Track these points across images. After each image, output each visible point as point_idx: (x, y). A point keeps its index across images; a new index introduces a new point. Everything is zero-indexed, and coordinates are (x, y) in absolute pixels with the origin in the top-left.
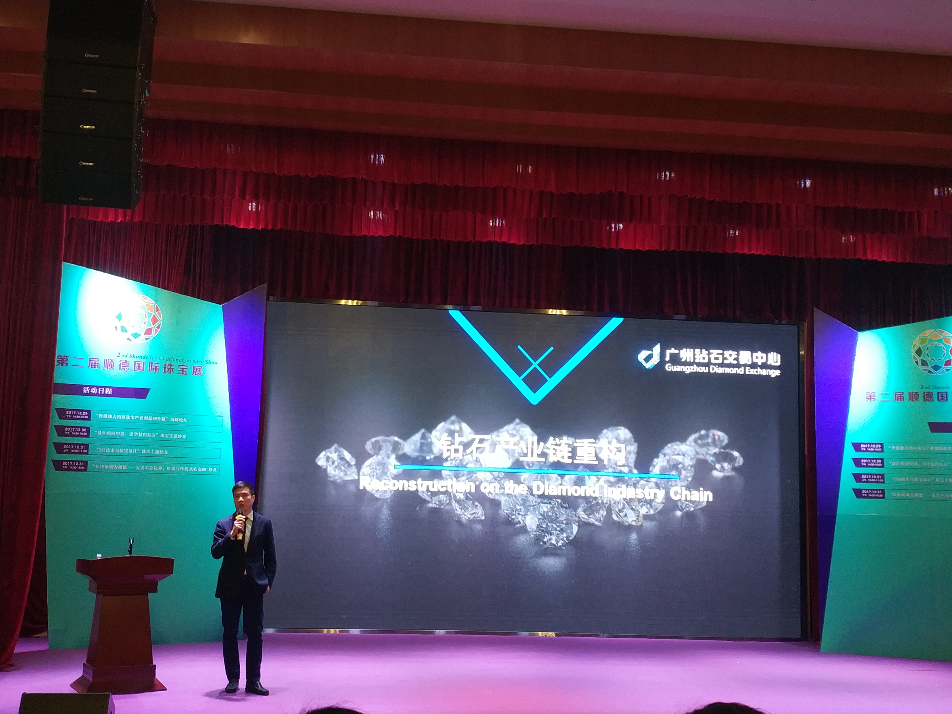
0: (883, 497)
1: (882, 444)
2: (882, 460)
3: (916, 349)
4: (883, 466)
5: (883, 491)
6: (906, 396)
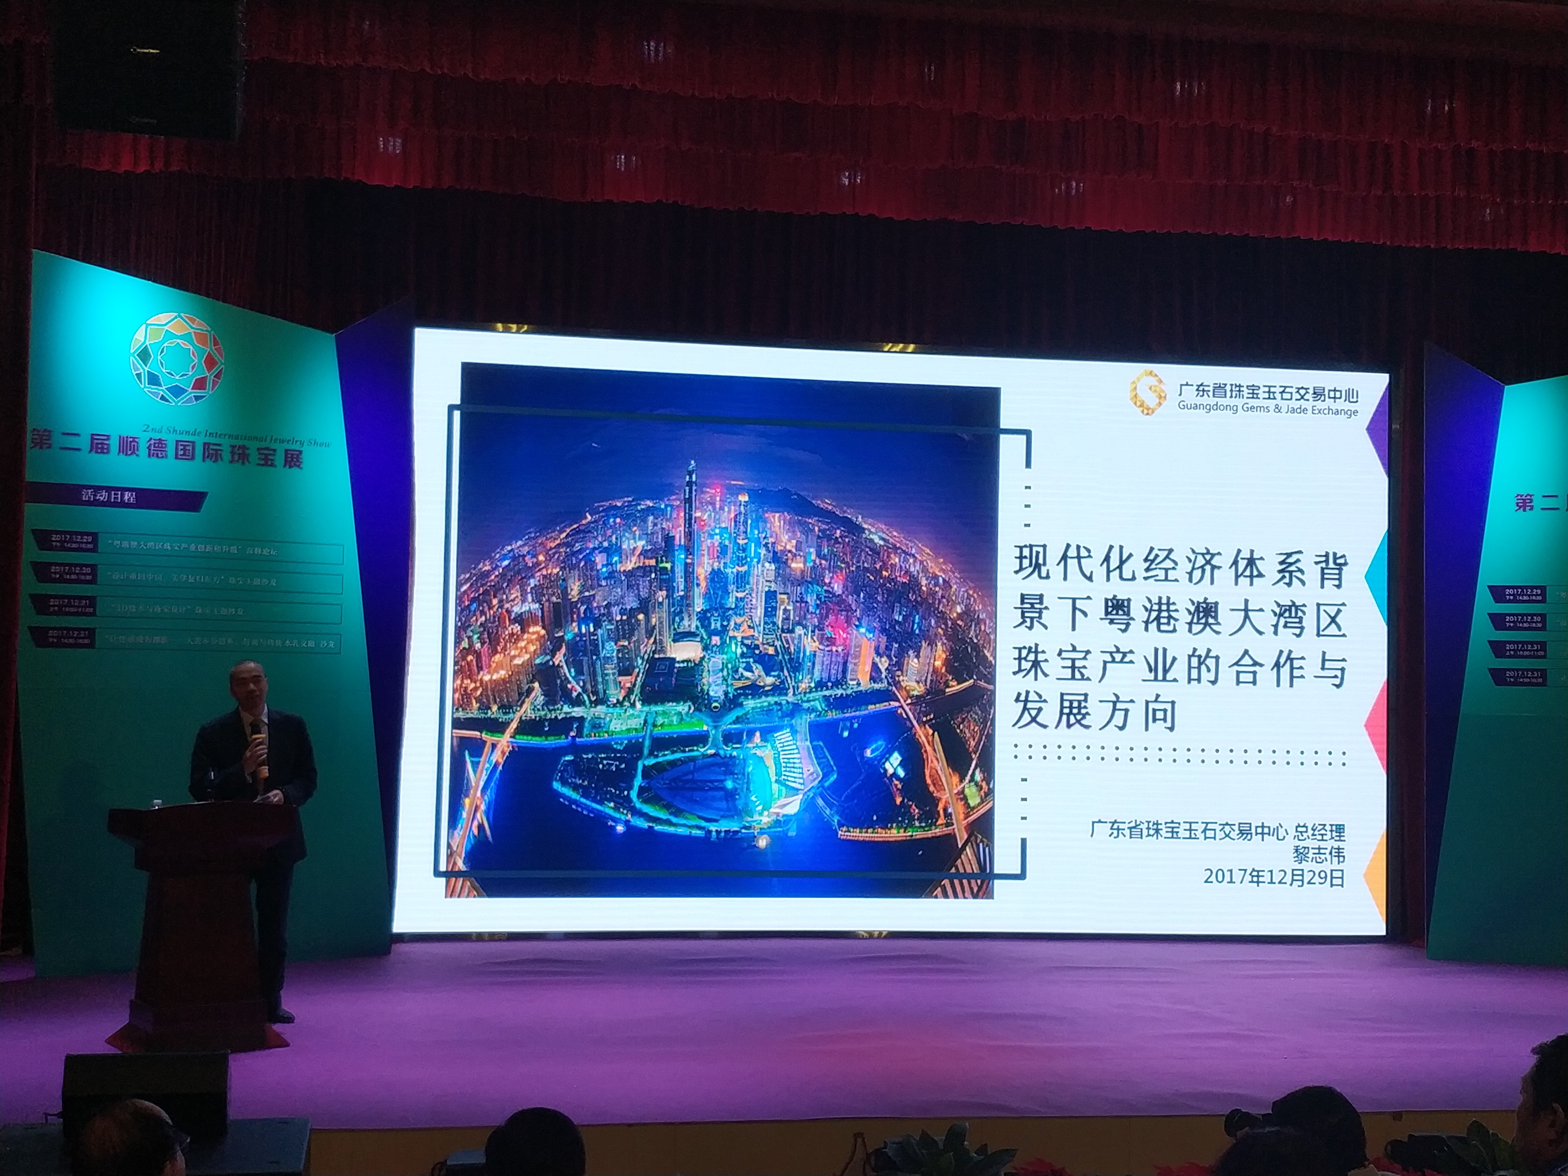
0: (1544, 684)
1: (1543, 588)
2: (1543, 616)
4: (1543, 629)
5: (1543, 673)
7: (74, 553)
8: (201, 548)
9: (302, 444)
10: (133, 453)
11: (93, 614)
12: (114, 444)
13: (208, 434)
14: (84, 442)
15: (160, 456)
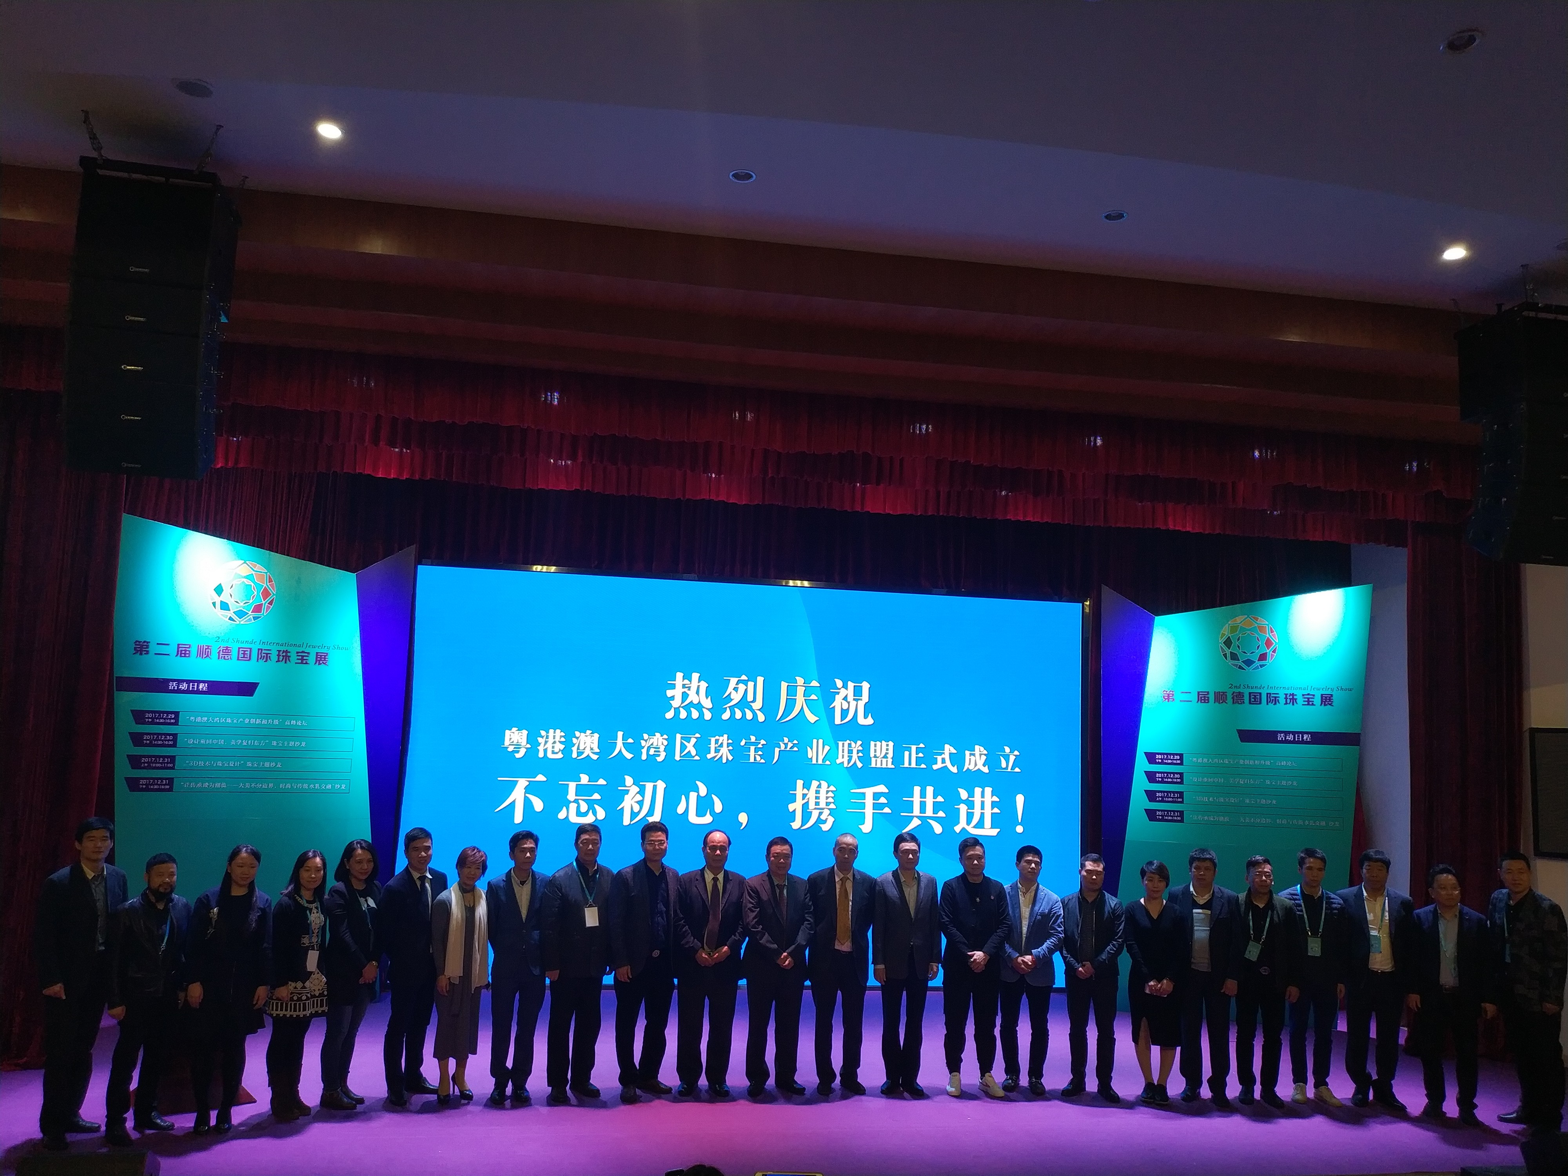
0: (1182, 821)
1: (1181, 755)
2: (1181, 774)
4: (1181, 783)
5: (1181, 813)
6: (1212, 697)
7: (161, 726)
8: (253, 721)
9: (328, 648)
10: (208, 656)
11: (173, 768)
12: (194, 651)
13: (261, 643)
14: (173, 650)
15: (226, 658)
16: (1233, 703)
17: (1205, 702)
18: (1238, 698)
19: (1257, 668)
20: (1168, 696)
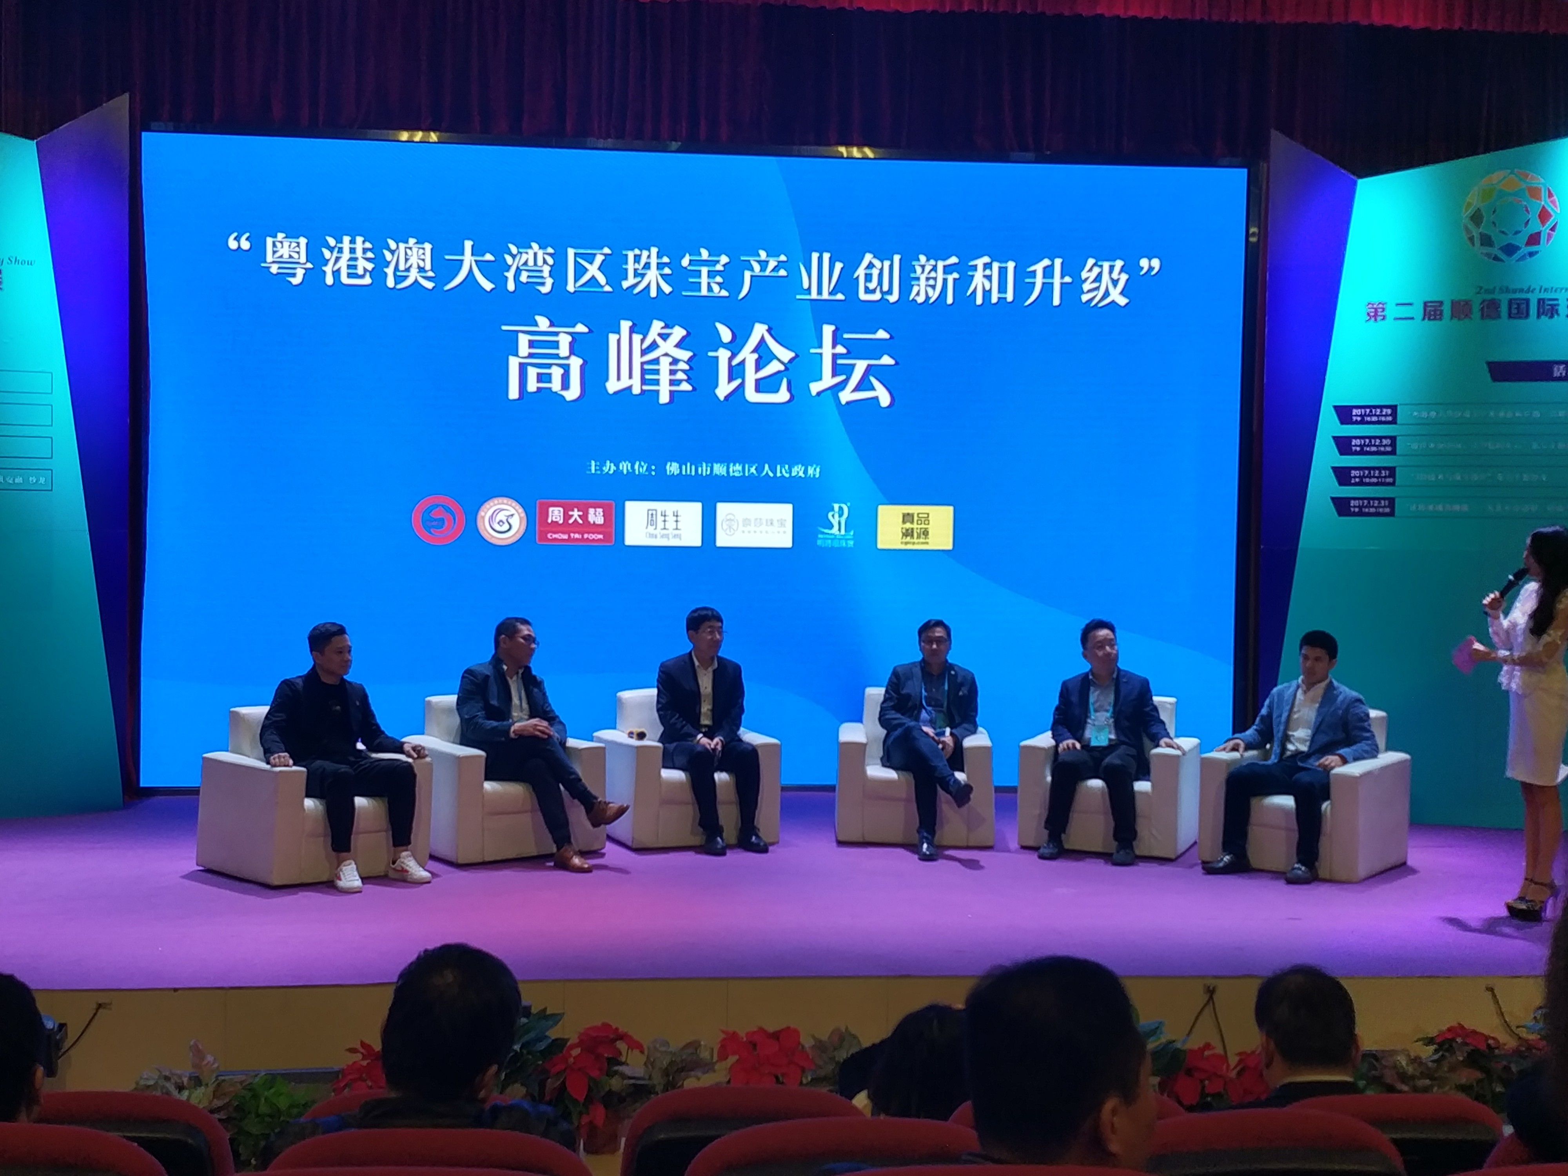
0: (1392, 514)
1: (1394, 408)
2: (1393, 439)
3: (1471, 211)
4: (1393, 452)
5: (1391, 501)
6: (1447, 309)
16: (1482, 315)
17: (1435, 319)
18: (1490, 309)
19: (1523, 258)
20: (1376, 310)
